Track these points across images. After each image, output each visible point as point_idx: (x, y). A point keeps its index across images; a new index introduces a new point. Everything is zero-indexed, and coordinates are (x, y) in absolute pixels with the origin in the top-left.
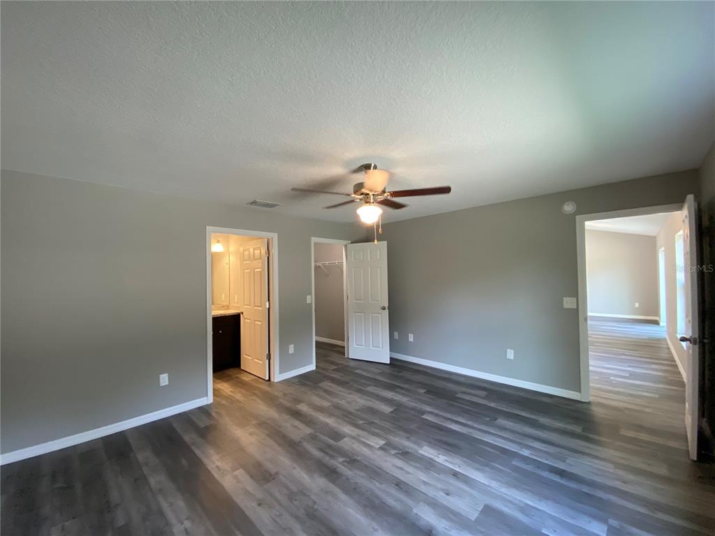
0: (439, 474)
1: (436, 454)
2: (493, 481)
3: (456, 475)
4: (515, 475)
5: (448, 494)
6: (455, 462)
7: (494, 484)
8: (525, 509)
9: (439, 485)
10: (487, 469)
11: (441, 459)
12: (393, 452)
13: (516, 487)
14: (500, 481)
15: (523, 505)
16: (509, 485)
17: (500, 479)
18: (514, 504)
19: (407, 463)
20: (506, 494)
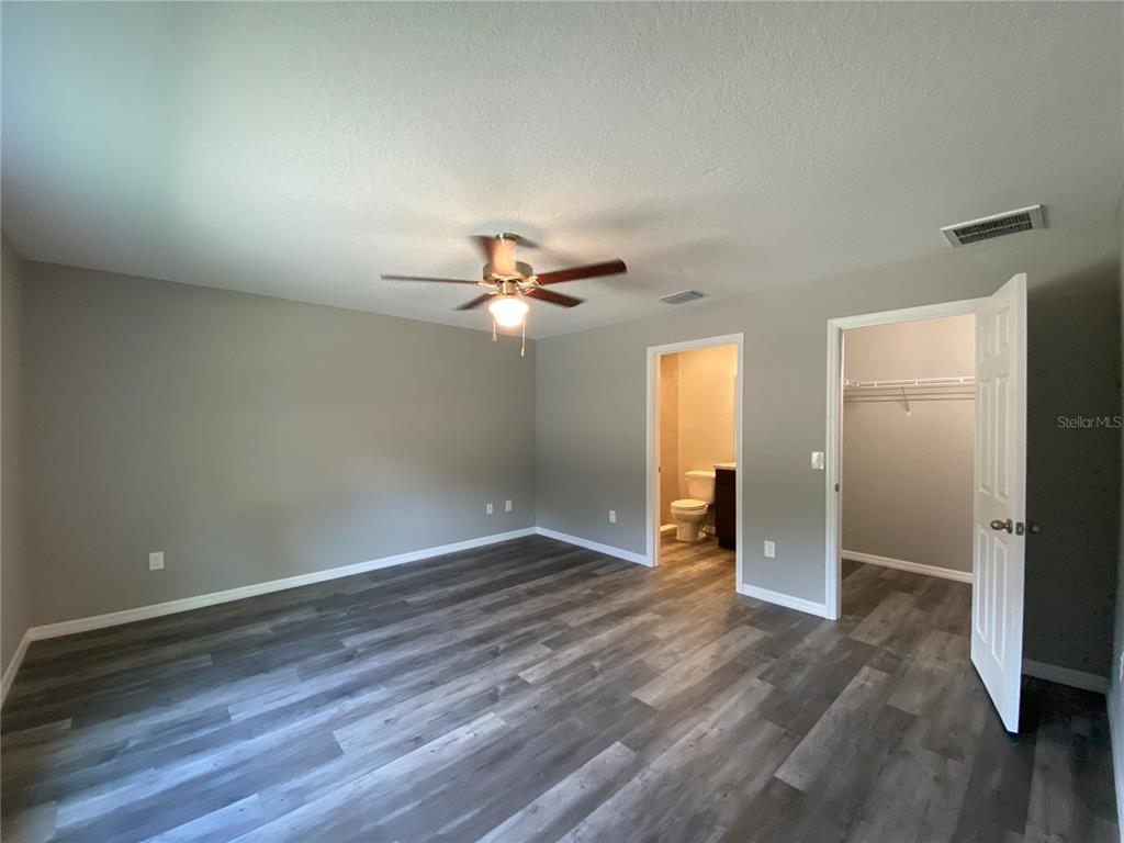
0: (430, 722)
1: (477, 731)
2: (374, 783)
3: (418, 741)
4: (366, 828)
5: (387, 721)
6: (447, 749)
7: (369, 781)
8: (299, 797)
9: (407, 718)
10: (407, 787)
11: (463, 735)
12: (502, 688)
13: (342, 810)
14: (368, 793)
15: (306, 797)
16: (352, 804)
17: (374, 796)
18: (318, 787)
19: (471, 696)
20: (339, 787)
